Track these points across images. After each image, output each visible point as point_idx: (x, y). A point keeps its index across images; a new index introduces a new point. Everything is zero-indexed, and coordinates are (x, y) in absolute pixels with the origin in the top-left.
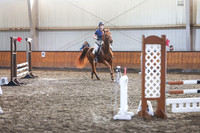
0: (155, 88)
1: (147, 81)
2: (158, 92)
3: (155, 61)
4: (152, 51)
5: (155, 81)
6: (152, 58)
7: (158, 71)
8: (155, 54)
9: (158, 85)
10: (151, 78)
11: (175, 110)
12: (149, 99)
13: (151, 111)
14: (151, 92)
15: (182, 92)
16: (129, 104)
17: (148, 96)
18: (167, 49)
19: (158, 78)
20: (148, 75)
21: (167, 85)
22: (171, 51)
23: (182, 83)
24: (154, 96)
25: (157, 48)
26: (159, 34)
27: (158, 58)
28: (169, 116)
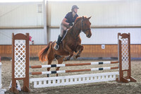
0: (21, 71)
1: (16, 66)
2: (24, 73)
3: (21, 52)
4: (19, 44)
5: (21, 66)
6: (19, 49)
7: (24, 59)
8: (21, 47)
9: (24, 69)
10: (19, 64)
11: (36, 86)
12: (17, 79)
13: (19, 88)
14: (19, 74)
15: (41, 73)
16: (3, 83)
17: (16, 77)
18: (30, 43)
19: (24, 64)
20: (17, 61)
21: (30, 69)
22: (33, 45)
23: (41, 67)
24: (21, 76)
25: (23, 42)
26: (24, 32)
27: (24, 49)
28: (32, 90)
